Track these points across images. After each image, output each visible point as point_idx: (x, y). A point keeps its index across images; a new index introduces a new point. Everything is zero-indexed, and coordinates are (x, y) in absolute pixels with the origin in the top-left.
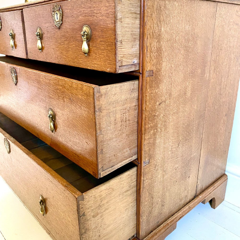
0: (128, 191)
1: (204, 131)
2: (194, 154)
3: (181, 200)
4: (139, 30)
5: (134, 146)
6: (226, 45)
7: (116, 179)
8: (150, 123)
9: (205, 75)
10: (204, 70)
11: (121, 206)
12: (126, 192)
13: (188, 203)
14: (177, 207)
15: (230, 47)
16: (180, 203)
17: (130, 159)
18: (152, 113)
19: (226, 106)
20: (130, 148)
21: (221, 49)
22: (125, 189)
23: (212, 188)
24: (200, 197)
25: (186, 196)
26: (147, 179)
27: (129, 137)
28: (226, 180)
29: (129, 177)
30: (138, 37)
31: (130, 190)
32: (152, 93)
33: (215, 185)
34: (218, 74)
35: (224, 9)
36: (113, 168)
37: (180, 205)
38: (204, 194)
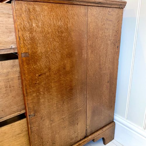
0: (20, 133)
1: (87, 93)
2: (81, 109)
3: (72, 139)
4: (13, 25)
5: (21, 104)
6: (101, 35)
7: (8, 126)
8: (31, 88)
9: (83, 56)
10: (81, 52)
11: (15, 143)
12: (18, 134)
13: (79, 141)
14: (68, 144)
15: (106, 36)
16: (71, 141)
17: (19, 113)
18: (33, 82)
19: (108, 76)
20: (18, 105)
21: (96, 38)
22: (17, 133)
23: (101, 131)
24: (90, 137)
25: (77, 137)
26: (34, 126)
27: (15, 98)
28: (113, 126)
29: (20, 124)
30: (14, 30)
31: (23, 133)
32: (30, 68)
33: (104, 129)
34: (95, 54)
35: (95, 10)
36: (2, 119)
37: (71, 143)
38: (94, 135)
